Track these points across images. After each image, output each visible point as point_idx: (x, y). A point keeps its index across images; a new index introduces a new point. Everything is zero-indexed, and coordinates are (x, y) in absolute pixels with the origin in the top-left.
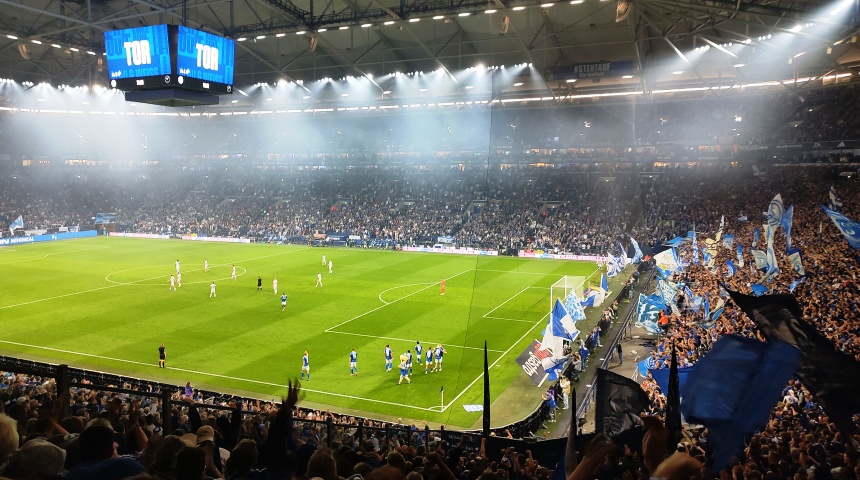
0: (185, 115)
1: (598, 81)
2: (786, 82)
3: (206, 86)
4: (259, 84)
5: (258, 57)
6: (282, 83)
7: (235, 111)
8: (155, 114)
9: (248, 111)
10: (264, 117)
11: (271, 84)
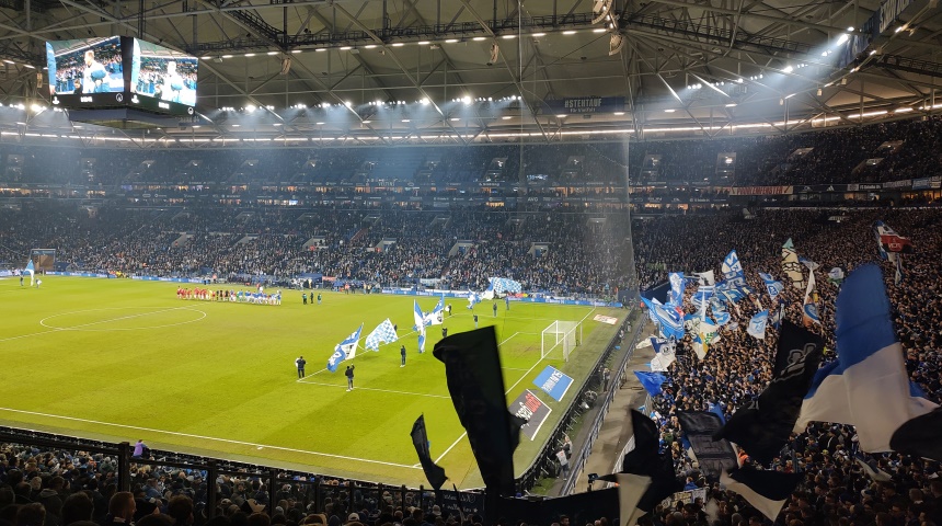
0: (138, 140)
1: (589, 117)
2: (777, 124)
4: (224, 109)
5: (224, 78)
6: (251, 108)
7: (197, 137)
8: (103, 139)
9: (211, 138)
10: (229, 144)
11: (237, 108)
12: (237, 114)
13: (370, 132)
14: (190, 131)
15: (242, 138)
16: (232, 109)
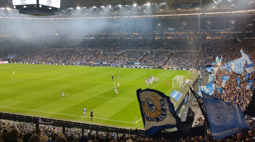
1: (188, 9)
2: (248, 11)
3: (50, 8)
6: (78, 8)
12: (74, 10)
13: (117, 15)
14: (59, 16)
16: (72, 8)
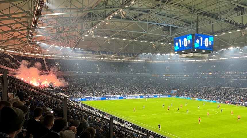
0: (198, 60)
3: (204, 51)
4: (223, 49)
5: (222, 41)
6: (231, 48)
7: (214, 59)
8: (188, 61)
9: (219, 58)
10: (224, 60)
11: (227, 49)
12: (227, 50)
15: (228, 58)
16: (225, 49)
